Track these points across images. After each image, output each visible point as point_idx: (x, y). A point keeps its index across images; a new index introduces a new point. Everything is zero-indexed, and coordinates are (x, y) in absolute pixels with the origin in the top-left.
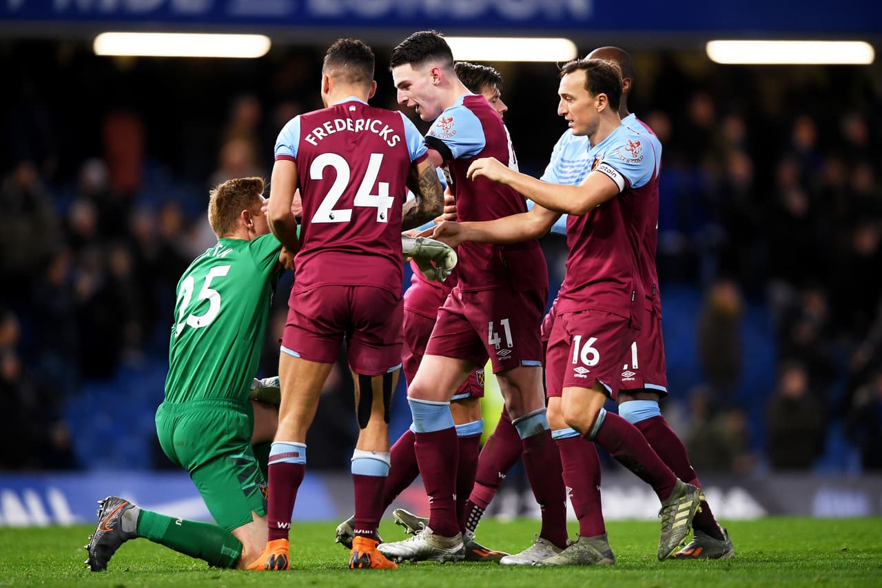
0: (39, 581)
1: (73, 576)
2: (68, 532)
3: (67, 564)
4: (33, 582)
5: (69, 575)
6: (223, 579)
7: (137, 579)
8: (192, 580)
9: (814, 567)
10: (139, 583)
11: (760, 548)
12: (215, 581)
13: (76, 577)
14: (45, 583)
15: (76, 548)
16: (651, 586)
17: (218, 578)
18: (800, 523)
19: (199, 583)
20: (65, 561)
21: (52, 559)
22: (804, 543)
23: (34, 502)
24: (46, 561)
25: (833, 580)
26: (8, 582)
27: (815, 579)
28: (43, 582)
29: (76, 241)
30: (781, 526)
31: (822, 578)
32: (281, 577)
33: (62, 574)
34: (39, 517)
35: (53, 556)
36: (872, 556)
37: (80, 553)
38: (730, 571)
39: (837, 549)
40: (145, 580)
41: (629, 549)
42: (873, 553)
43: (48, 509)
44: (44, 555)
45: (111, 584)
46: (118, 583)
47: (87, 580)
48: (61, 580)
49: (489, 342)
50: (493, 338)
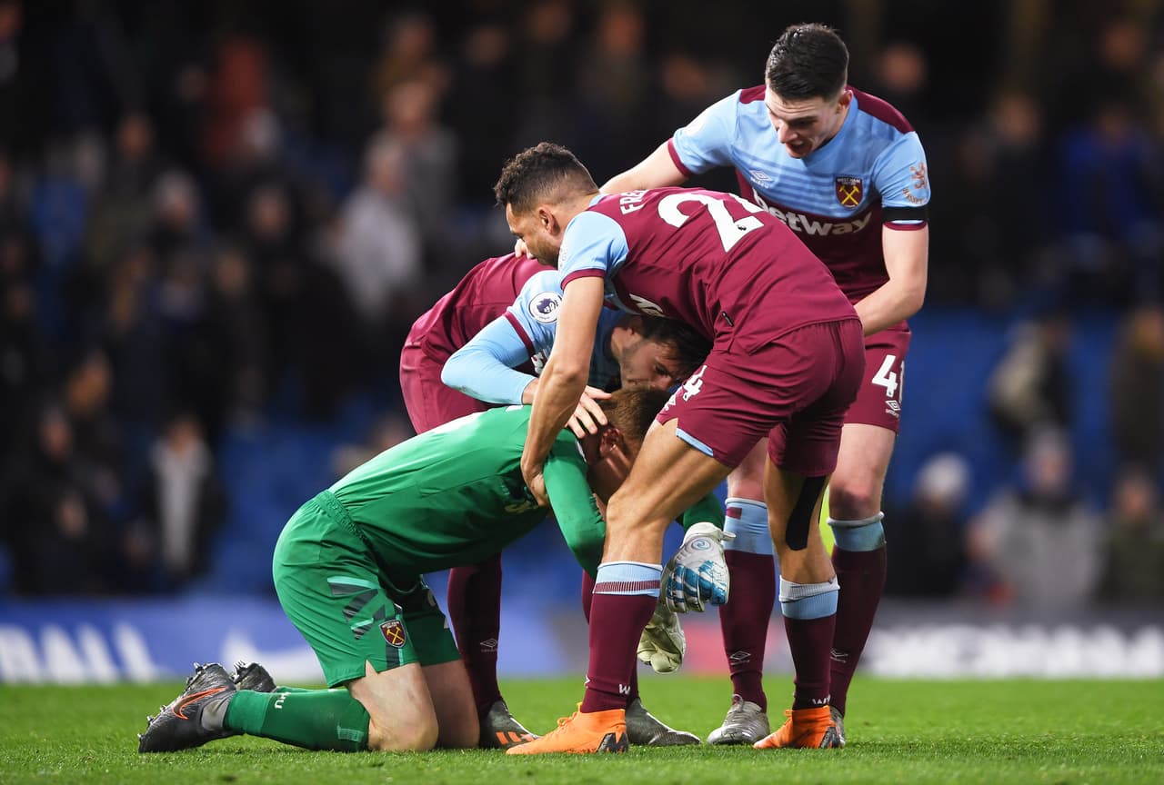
0: (100, 769)
1: (153, 761)
4: (93, 770)
6: (389, 767)
13: (159, 762)
16: (1056, 781)
17: (381, 765)
21: (122, 736)
23: (94, 646)
24: (112, 737)
26: (53, 771)
28: (107, 771)
29: (165, 239)
32: (479, 764)
34: (101, 669)
35: (123, 730)
41: (1021, 723)
43: (116, 657)
44: (110, 730)
45: (213, 776)
46: (224, 773)
47: (177, 767)
48: (135, 768)
49: (878, 379)
50: (887, 377)
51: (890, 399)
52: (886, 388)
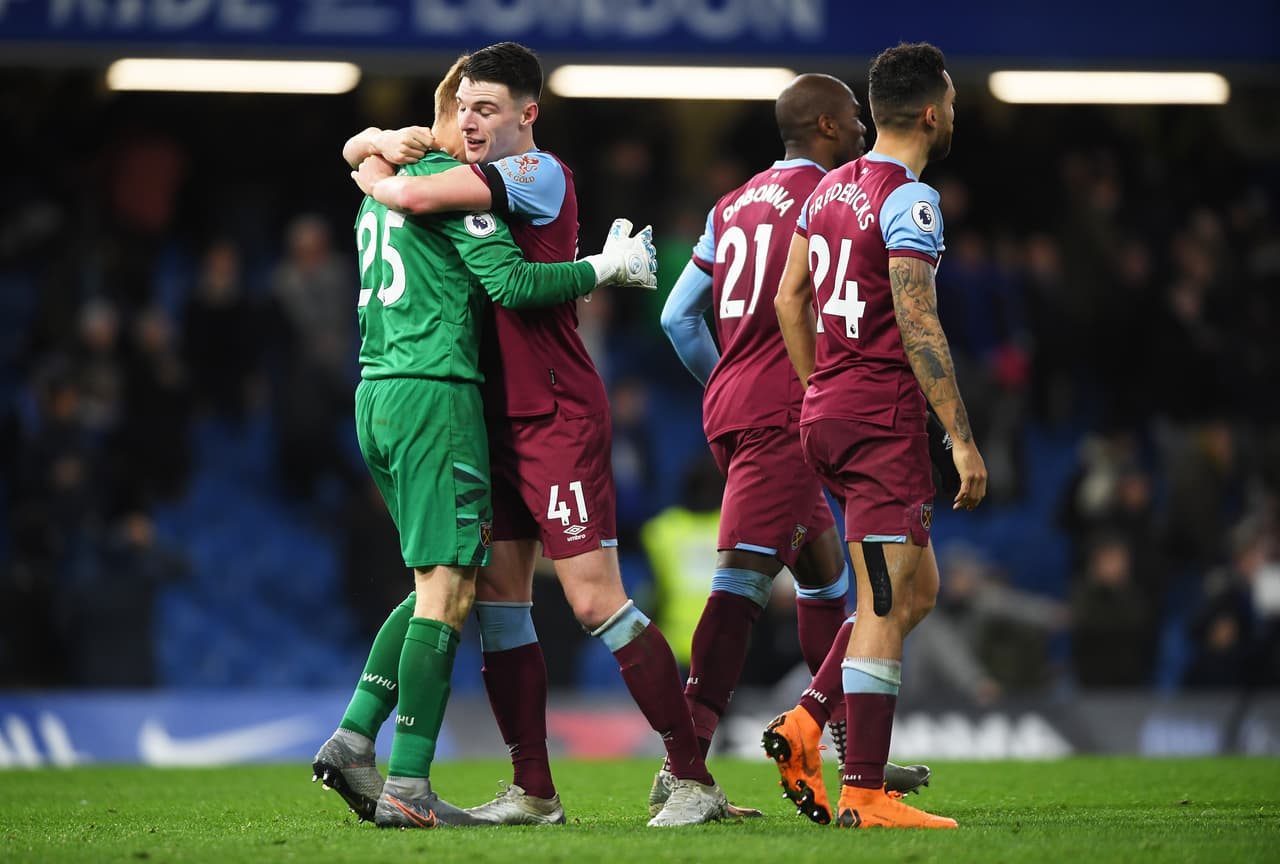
0: (25, 847)
2: (66, 776)
3: (66, 822)
4: (17, 848)
5: (68, 839)
7: (167, 844)
8: (246, 845)
9: (1142, 827)
10: (169, 850)
11: (1063, 801)
12: (279, 847)
14: (34, 849)
15: (80, 799)
17: (283, 842)
18: (1121, 764)
19: (255, 849)
20: (63, 818)
21: (45, 816)
22: (1126, 792)
23: (19, 733)
24: (36, 818)
25: (1168, 846)
27: (1142, 845)
28: (31, 848)
30: (1095, 769)
31: (1153, 844)
33: (58, 837)
34: (27, 754)
35: (46, 811)
36: (1224, 812)
37: (83, 806)
38: (1019, 834)
39: (1175, 802)
40: (177, 845)
42: (1226, 808)
43: (40, 744)
44: (34, 810)
45: (129, 851)
46: (139, 850)
47: (95, 845)
48: (57, 846)
49: (552, 514)
50: (557, 509)
51: (568, 527)
52: (560, 519)
